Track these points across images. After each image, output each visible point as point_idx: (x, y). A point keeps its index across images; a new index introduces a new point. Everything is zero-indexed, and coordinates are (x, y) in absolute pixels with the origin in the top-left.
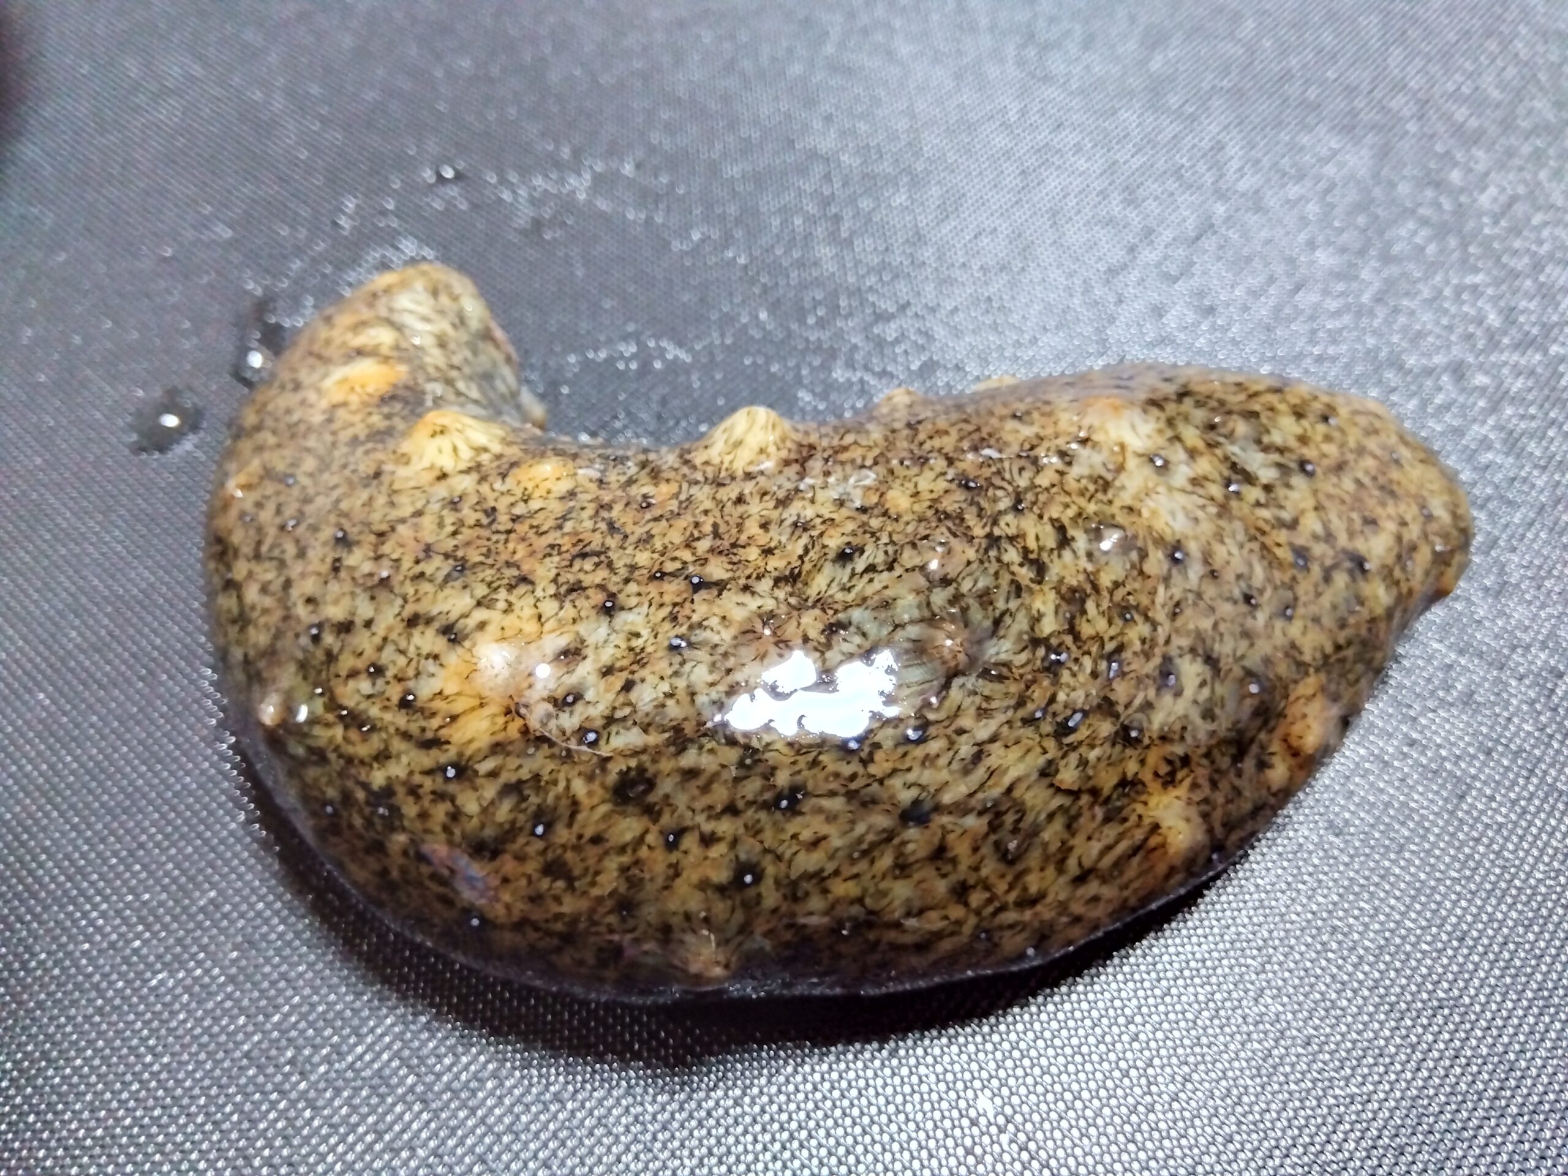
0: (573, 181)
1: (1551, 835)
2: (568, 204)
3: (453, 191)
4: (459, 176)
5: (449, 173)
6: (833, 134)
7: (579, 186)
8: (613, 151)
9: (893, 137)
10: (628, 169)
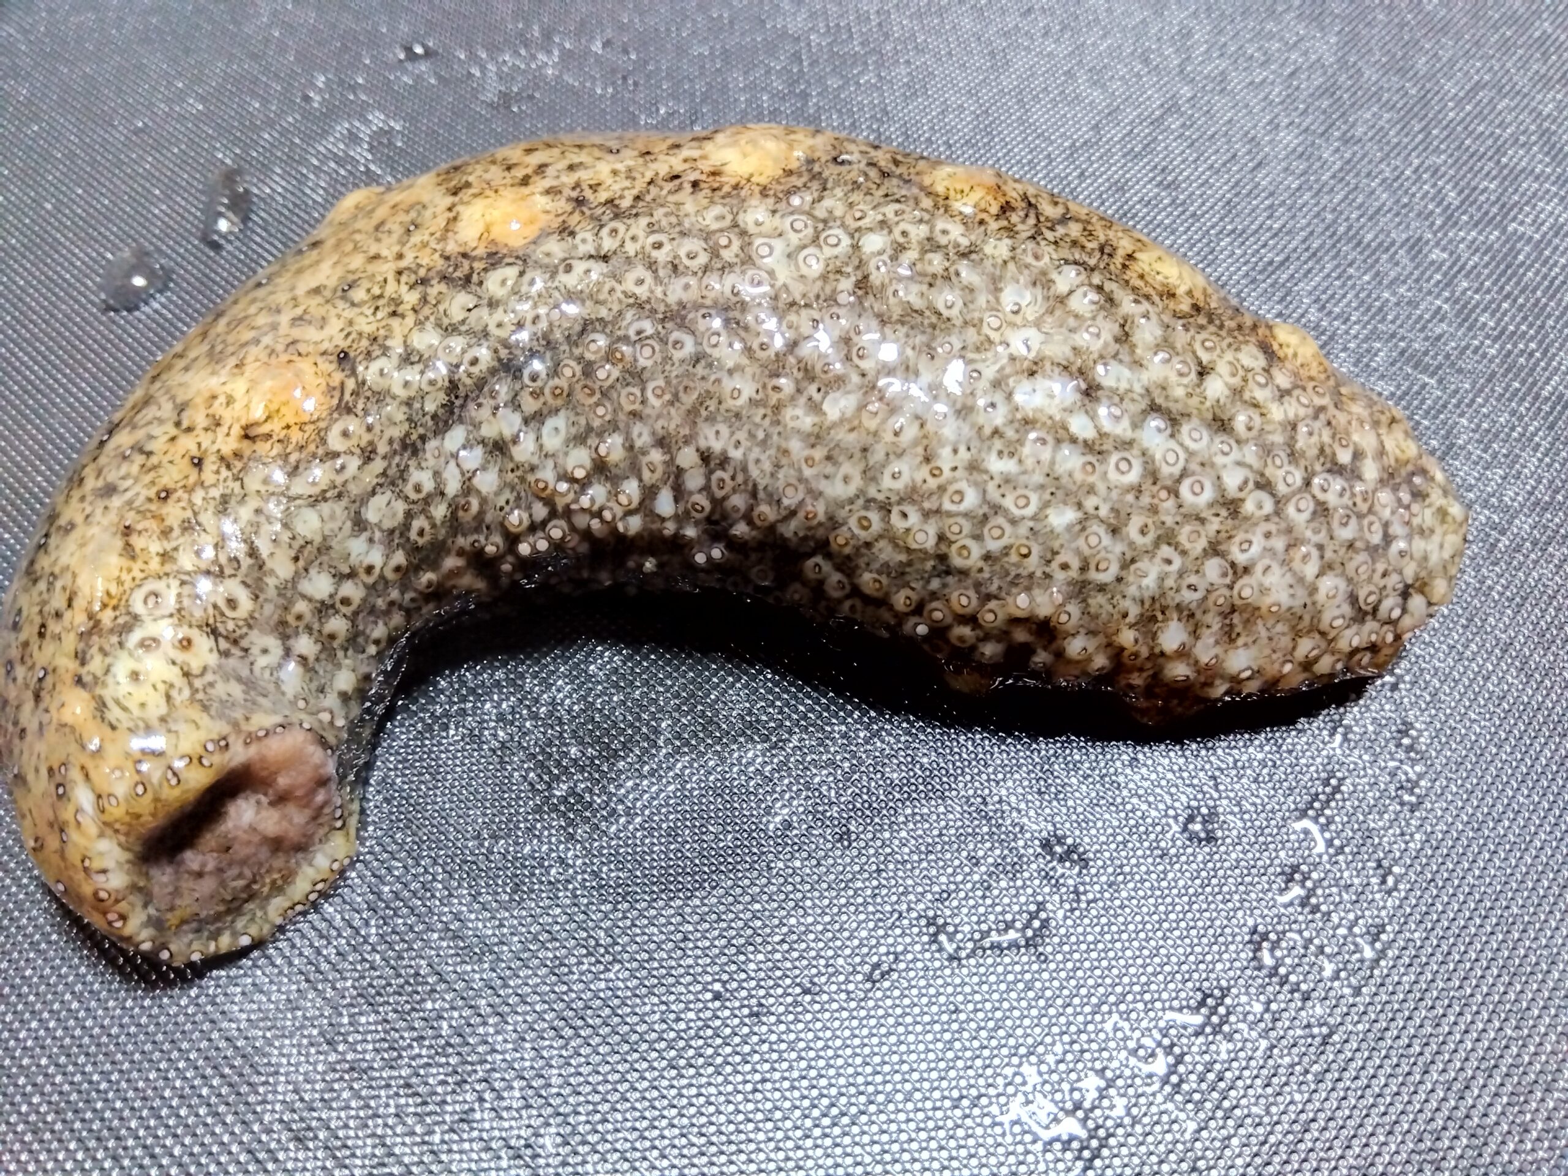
0: (542, 57)
1: (1487, 679)
2: (537, 80)
3: (423, 67)
4: (428, 54)
5: (419, 50)
6: (803, 14)
7: (549, 63)
8: (583, 30)
9: (863, 18)
10: (597, 47)
